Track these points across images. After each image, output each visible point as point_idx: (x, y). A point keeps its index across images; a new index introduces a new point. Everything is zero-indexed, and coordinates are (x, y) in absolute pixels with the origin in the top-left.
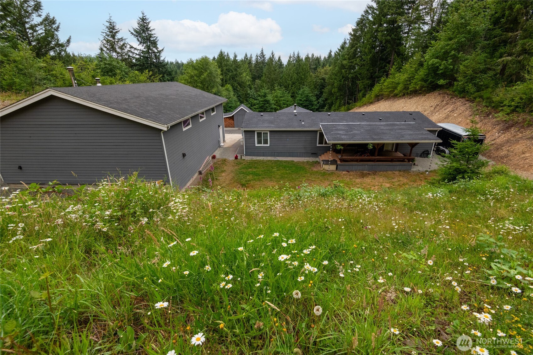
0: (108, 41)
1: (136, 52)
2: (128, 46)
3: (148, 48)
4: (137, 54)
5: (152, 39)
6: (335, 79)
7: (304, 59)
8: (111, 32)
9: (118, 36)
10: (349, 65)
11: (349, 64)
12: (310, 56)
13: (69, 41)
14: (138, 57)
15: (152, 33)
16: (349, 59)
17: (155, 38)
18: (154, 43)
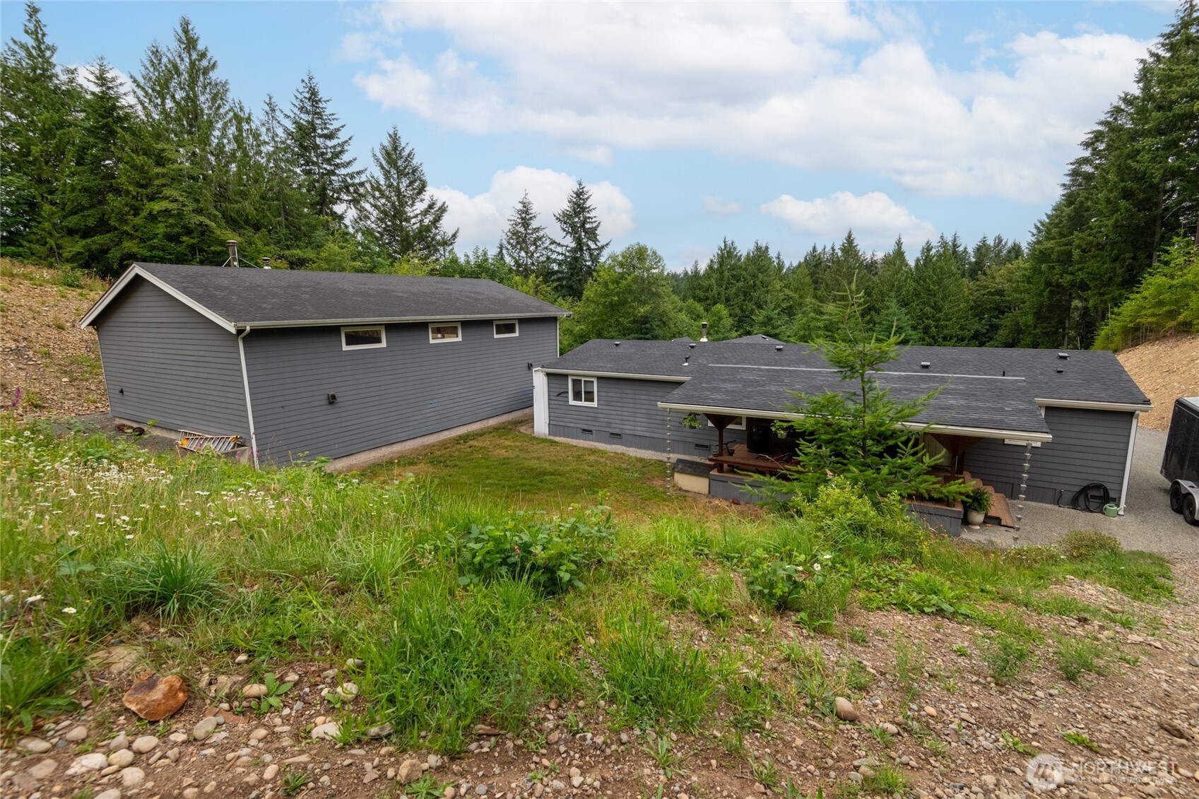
0: (515, 233)
1: (559, 249)
2: (548, 242)
3: (579, 241)
4: (559, 253)
5: (588, 226)
6: (1027, 291)
7: (970, 250)
8: (522, 219)
9: (534, 224)
10: (1058, 251)
11: (1058, 248)
12: (991, 242)
13: (454, 236)
14: (560, 257)
15: (592, 214)
16: (1062, 235)
17: (595, 225)
18: (592, 234)
